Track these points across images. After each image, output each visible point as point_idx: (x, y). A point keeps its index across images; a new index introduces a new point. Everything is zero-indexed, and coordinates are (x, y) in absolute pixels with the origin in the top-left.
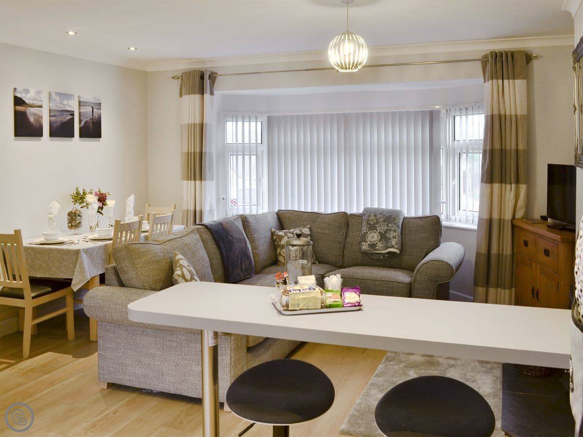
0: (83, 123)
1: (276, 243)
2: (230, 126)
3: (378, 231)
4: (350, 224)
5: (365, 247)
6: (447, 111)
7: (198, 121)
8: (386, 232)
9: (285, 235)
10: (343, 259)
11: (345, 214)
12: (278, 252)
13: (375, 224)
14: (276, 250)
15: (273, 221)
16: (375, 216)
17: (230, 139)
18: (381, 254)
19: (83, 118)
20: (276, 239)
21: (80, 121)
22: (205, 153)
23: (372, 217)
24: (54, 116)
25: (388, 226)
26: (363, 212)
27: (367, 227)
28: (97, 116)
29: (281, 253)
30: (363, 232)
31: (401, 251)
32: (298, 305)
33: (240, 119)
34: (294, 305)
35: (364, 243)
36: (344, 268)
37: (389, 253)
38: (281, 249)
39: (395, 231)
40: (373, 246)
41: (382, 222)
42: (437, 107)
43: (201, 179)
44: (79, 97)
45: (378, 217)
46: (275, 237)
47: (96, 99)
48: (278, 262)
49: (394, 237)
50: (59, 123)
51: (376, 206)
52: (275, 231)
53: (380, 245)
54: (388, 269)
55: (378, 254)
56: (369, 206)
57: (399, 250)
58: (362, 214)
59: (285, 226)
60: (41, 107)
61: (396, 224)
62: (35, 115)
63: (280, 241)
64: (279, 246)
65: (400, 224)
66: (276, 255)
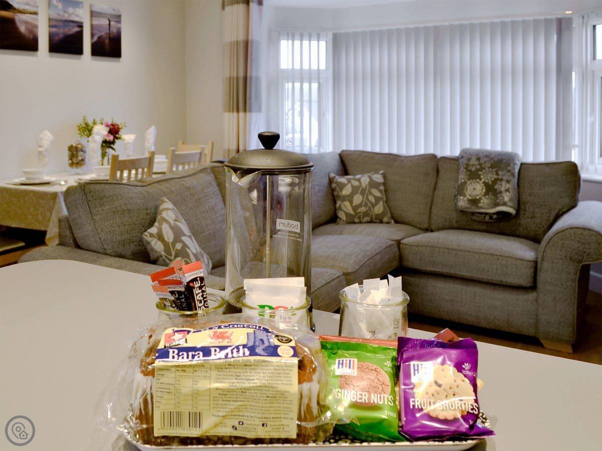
0: (95, 39)
1: (335, 193)
2: (285, 45)
3: (483, 180)
4: (441, 170)
5: (462, 203)
6: (583, 17)
7: (241, 38)
8: (495, 182)
9: (348, 183)
10: (430, 218)
11: (433, 156)
12: (338, 205)
13: (477, 170)
14: (335, 202)
15: (333, 164)
16: (478, 159)
17: (285, 63)
18: (486, 214)
19: (95, 32)
20: (335, 188)
21: (92, 35)
22: (251, 77)
23: (474, 161)
24: (55, 26)
25: (497, 174)
26: (460, 154)
27: (466, 175)
28: (115, 31)
29: (342, 206)
30: (459, 182)
31: (518, 211)
32: (196, 418)
33: (297, 36)
34: (174, 418)
35: (462, 197)
36: (432, 231)
37: (498, 213)
38: (342, 202)
39: (508, 182)
40: (474, 202)
41: (489, 168)
42: (567, 12)
43: (245, 111)
44: (91, 6)
45: (482, 161)
46: (334, 185)
47: (114, 10)
48: (338, 220)
49: (507, 190)
50: (61, 36)
51: (477, 146)
52: (334, 177)
53: (485, 201)
54: (498, 236)
55: (482, 213)
56: (467, 146)
57: (514, 209)
58: (458, 157)
59: (350, 171)
60: (36, 13)
61: (509, 171)
62: (26, 23)
63: (341, 191)
64: (338, 197)
65: (517, 171)
66: (335, 210)
